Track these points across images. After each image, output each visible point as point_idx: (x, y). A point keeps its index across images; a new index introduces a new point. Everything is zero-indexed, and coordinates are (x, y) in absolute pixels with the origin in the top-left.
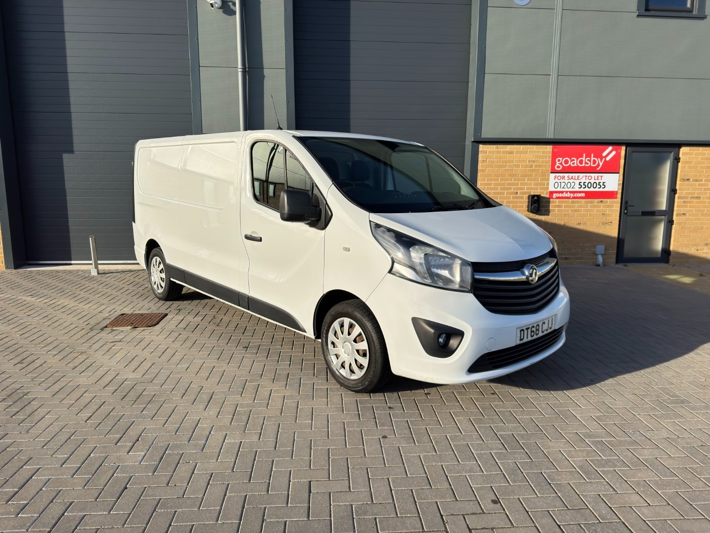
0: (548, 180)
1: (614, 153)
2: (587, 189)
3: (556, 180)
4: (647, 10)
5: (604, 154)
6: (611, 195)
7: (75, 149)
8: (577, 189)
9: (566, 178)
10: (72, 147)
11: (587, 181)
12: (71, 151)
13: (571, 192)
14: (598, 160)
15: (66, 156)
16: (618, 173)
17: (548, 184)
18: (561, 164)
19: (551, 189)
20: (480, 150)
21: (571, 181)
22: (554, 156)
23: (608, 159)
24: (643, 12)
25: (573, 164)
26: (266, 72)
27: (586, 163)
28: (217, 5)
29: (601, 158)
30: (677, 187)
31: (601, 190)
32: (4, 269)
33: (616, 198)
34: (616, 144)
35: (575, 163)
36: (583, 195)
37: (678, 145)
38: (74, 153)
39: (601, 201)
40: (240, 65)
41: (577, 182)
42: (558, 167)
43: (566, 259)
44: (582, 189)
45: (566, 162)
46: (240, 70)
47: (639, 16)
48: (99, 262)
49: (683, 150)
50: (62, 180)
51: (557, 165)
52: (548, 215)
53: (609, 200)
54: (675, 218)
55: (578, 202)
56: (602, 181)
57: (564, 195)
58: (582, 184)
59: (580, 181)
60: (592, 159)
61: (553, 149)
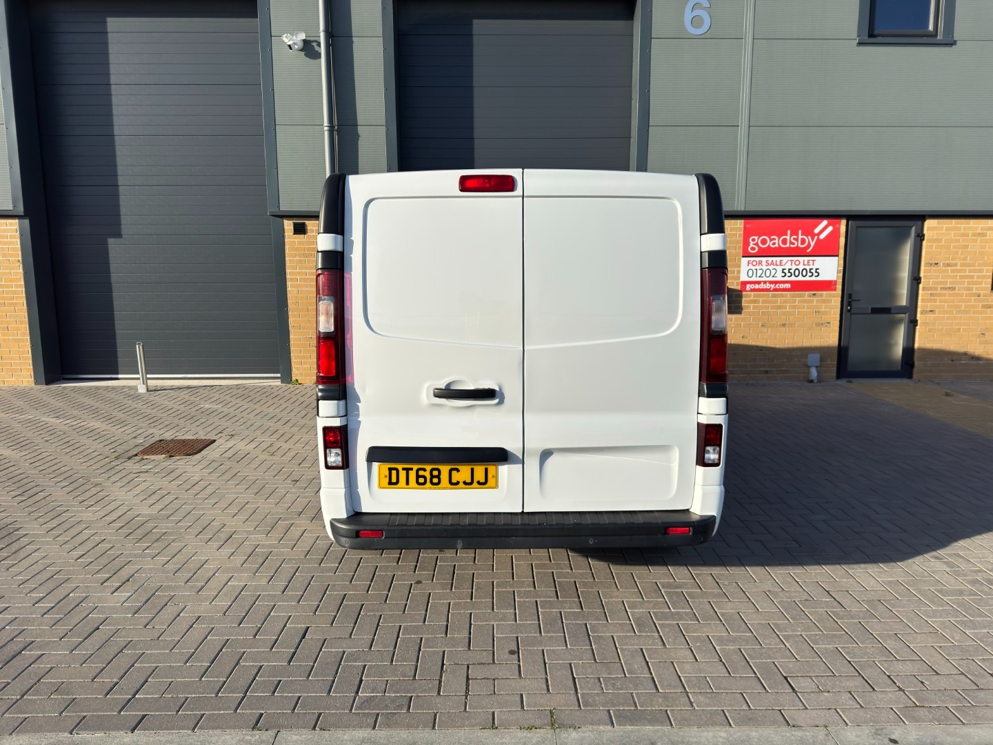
0: (739, 266)
1: (830, 229)
2: (793, 278)
3: (751, 266)
4: (871, 35)
5: (817, 231)
6: (827, 285)
7: (123, 233)
8: (779, 277)
9: (764, 263)
10: (120, 229)
11: (794, 267)
12: (118, 235)
13: (771, 282)
14: (808, 239)
15: (111, 241)
16: (837, 256)
17: (739, 272)
18: (757, 244)
19: (744, 278)
21: (771, 267)
22: (747, 234)
23: (822, 236)
24: (866, 39)
25: (774, 244)
26: (360, 130)
27: (791, 243)
28: (296, 47)
29: (813, 236)
30: (922, 275)
31: (813, 278)
32: (33, 385)
33: (835, 290)
34: (833, 216)
35: (776, 242)
36: (788, 286)
37: (921, 217)
38: (121, 237)
39: (814, 294)
40: (326, 123)
41: (779, 269)
42: (753, 249)
43: (767, 372)
44: (786, 279)
45: (764, 242)
46: (326, 128)
47: (860, 44)
48: (148, 376)
49: (929, 224)
50: (108, 272)
51: (751, 245)
52: (740, 313)
53: (824, 293)
54: (919, 316)
55: (782, 296)
56: (814, 268)
57: (762, 286)
58: (786, 271)
59: (784, 267)
60: (800, 237)
61: (745, 224)
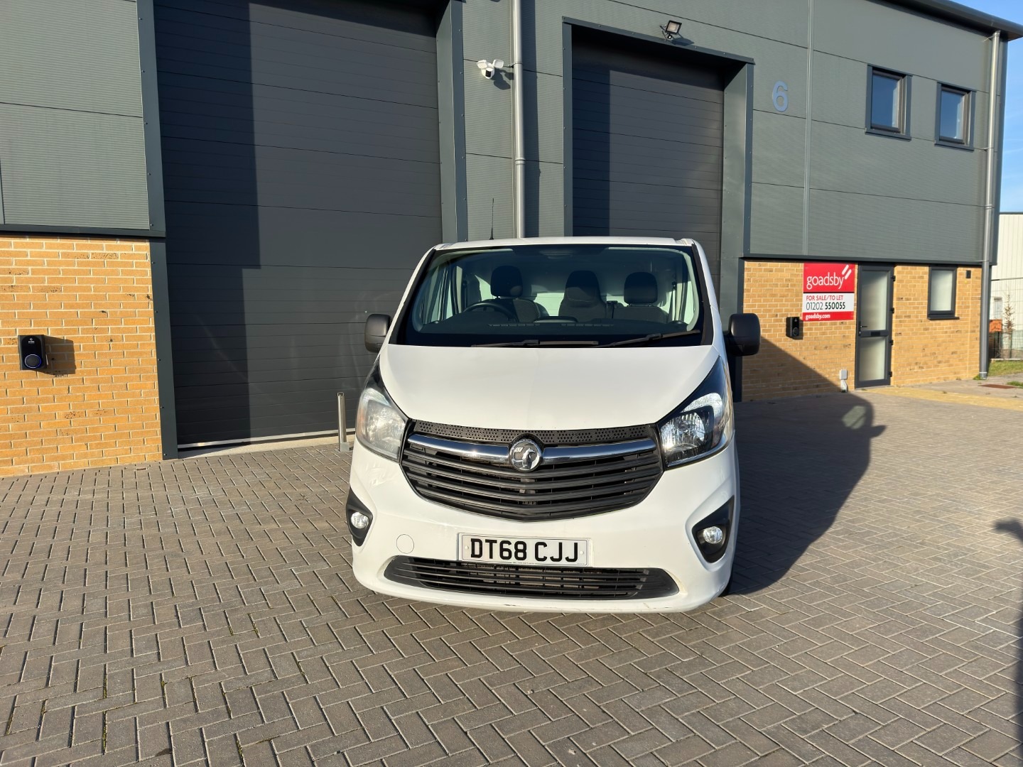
0: (801, 300)
1: (850, 272)
2: (831, 310)
3: (808, 301)
4: (871, 127)
5: (843, 273)
6: (847, 316)
7: (262, 262)
8: (824, 311)
9: (816, 298)
11: (832, 301)
12: (257, 266)
13: (820, 314)
14: (839, 279)
15: (247, 273)
17: (801, 306)
18: (811, 283)
19: (804, 310)
20: (746, 266)
21: (820, 301)
22: (806, 274)
23: (846, 277)
24: (869, 129)
25: (821, 283)
26: (542, 166)
27: (831, 282)
29: (842, 276)
30: (894, 306)
31: (842, 310)
32: (161, 460)
33: (852, 319)
34: (852, 262)
35: (821, 282)
36: (828, 316)
37: (893, 264)
39: (842, 323)
40: (519, 156)
41: (824, 302)
42: (809, 286)
44: (828, 310)
45: (815, 281)
46: (520, 162)
47: (866, 133)
49: (898, 269)
51: (809, 284)
52: (802, 339)
53: (847, 321)
54: (894, 337)
55: (825, 324)
56: (842, 302)
57: (814, 317)
58: (828, 304)
59: (826, 301)
60: (835, 277)
61: (805, 266)
